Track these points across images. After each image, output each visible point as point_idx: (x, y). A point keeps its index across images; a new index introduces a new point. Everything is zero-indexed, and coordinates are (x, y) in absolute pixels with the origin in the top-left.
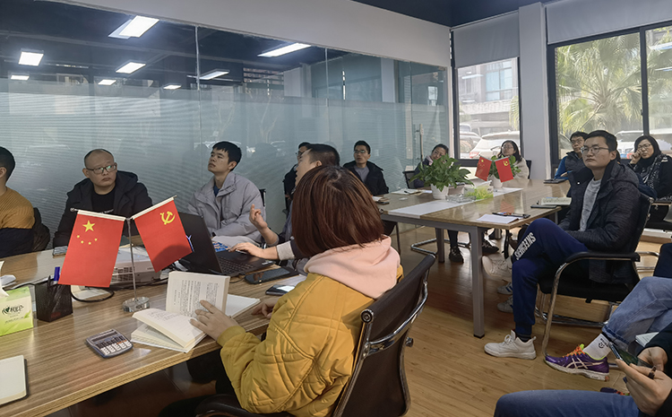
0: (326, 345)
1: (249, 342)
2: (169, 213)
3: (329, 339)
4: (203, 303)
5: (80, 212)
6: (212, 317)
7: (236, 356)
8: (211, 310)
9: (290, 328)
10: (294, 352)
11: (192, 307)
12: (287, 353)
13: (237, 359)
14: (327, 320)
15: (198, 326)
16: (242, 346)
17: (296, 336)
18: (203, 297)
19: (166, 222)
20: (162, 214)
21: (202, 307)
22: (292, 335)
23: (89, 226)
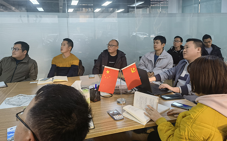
0: (209, 138)
1: (170, 126)
2: (134, 69)
3: (211, 135)
4: (148, 106)
5: (105, 67)
6: (153, 112)
7: (165, 131)
8: (152, 109)
9: (192, 126)
10: (194, 137)
11: (144, 107)
12: (191, 136)
13: (165, 132)
14: (209, 126)
15: (147, 116)
16: (167, 128)
17: (195, 130)
18: (148, 104)
19: (133, 72)
20: (131, 69)
21: (148, 107)
22: (193, 129)
23: (108, 72)
